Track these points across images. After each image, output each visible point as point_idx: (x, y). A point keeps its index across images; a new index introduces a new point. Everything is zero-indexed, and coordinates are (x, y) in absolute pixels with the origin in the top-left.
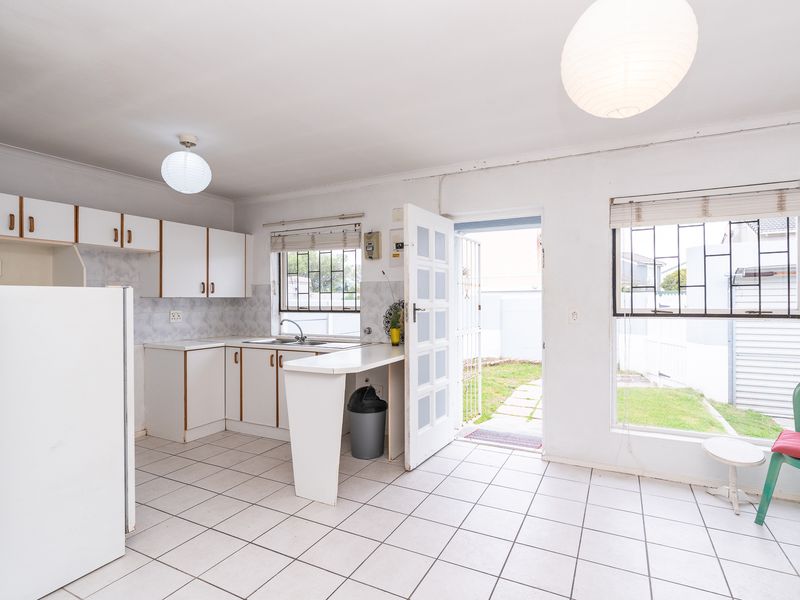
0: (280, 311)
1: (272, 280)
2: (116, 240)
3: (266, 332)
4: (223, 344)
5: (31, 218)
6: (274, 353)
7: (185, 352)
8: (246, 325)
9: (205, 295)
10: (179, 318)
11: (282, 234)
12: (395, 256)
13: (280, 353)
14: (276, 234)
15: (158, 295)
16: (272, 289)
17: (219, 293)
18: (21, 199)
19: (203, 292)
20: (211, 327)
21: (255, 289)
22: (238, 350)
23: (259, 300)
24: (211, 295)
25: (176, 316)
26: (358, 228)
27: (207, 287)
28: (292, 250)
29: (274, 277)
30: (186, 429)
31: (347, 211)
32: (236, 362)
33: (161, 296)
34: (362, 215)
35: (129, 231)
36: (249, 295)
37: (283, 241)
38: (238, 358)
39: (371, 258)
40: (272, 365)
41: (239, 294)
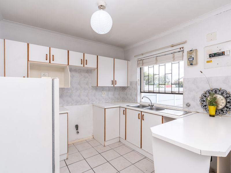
0: (141, 92)
1: (138, 79)
2: (82, 64)
3: (135, 101)
4: (119, 106)
5: (53, 55)
6: (140, 113)
7: (105, 109)
8: (128, 98)
9: (113, 86)
10: (104, 94)
11: (142, 59)
12: (208, 62)
13: (143, 113)
14: (140, 60)
15: (96, 86)
16: (138, 83)
17: (118, 85)
18: (50, 48)
19: (112, 84)
20: (115, 98)
21: (131, 83)
22: (125, 109)
23: (133, 88)
24: (115, 86)
25: (104, 93)
26: (182, 49)
27: (114, 82)
28: (146, 65)
29: (139, 78)
30: (105, 141)
31: (175, 43)
32: (124, 114)
33: (97, 86)
34: (184, 43)
35: (86, 60)
36: (129, 85)
37: (143, 62)
38: (125, 113)
39: (191, 64)
40: (139, 118)
41: (125, 85)
